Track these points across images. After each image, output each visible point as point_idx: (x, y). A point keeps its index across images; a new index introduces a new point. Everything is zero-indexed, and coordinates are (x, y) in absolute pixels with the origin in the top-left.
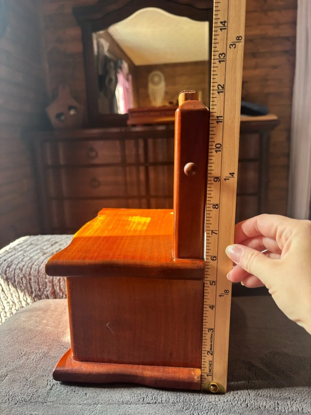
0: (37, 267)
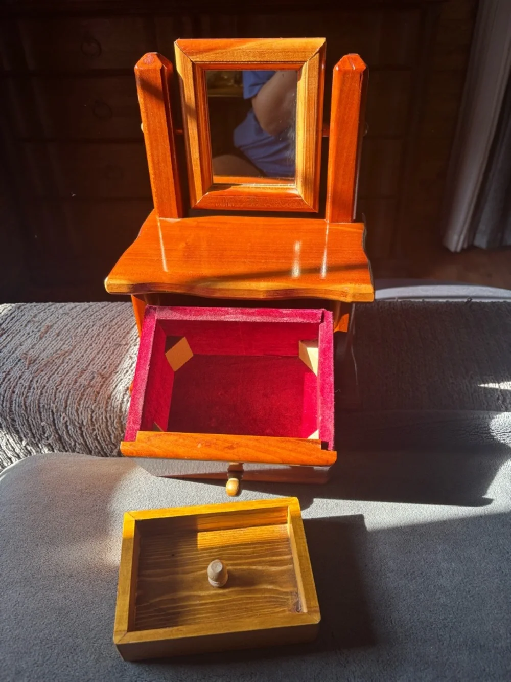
0: (22, 399)
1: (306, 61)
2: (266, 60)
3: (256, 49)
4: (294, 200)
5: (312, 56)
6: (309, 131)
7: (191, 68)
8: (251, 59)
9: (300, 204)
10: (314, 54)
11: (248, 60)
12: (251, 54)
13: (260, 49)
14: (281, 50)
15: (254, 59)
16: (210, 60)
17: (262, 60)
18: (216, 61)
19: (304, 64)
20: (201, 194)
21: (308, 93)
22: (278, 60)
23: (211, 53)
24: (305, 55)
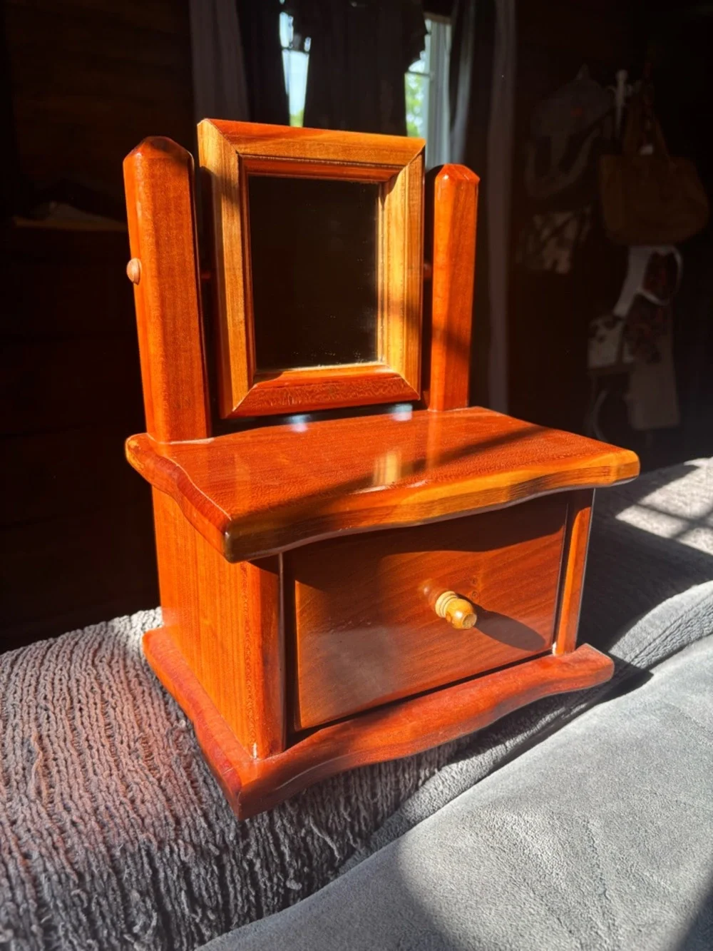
1: (404, 166)
2: (351, 159)
3: (339, 142)
4: (391, 381)
5: (413, 158)
6: (412, 268)
7: (237, 164)
8: (332, 157)
9: (401, 387)
10: (416, 155)
11: (325, 157)
12: (332, 150)
13: (344, 143)
14: (373, 147)
15: (334, 157)
16: (267, 153)
17: (346, 159)
18: (278, 155)
19: (401, 169)
20: (246, 388)
21: (410, 212)
22: (369, 161)
23: (270, 142)
24: (405, 156)
